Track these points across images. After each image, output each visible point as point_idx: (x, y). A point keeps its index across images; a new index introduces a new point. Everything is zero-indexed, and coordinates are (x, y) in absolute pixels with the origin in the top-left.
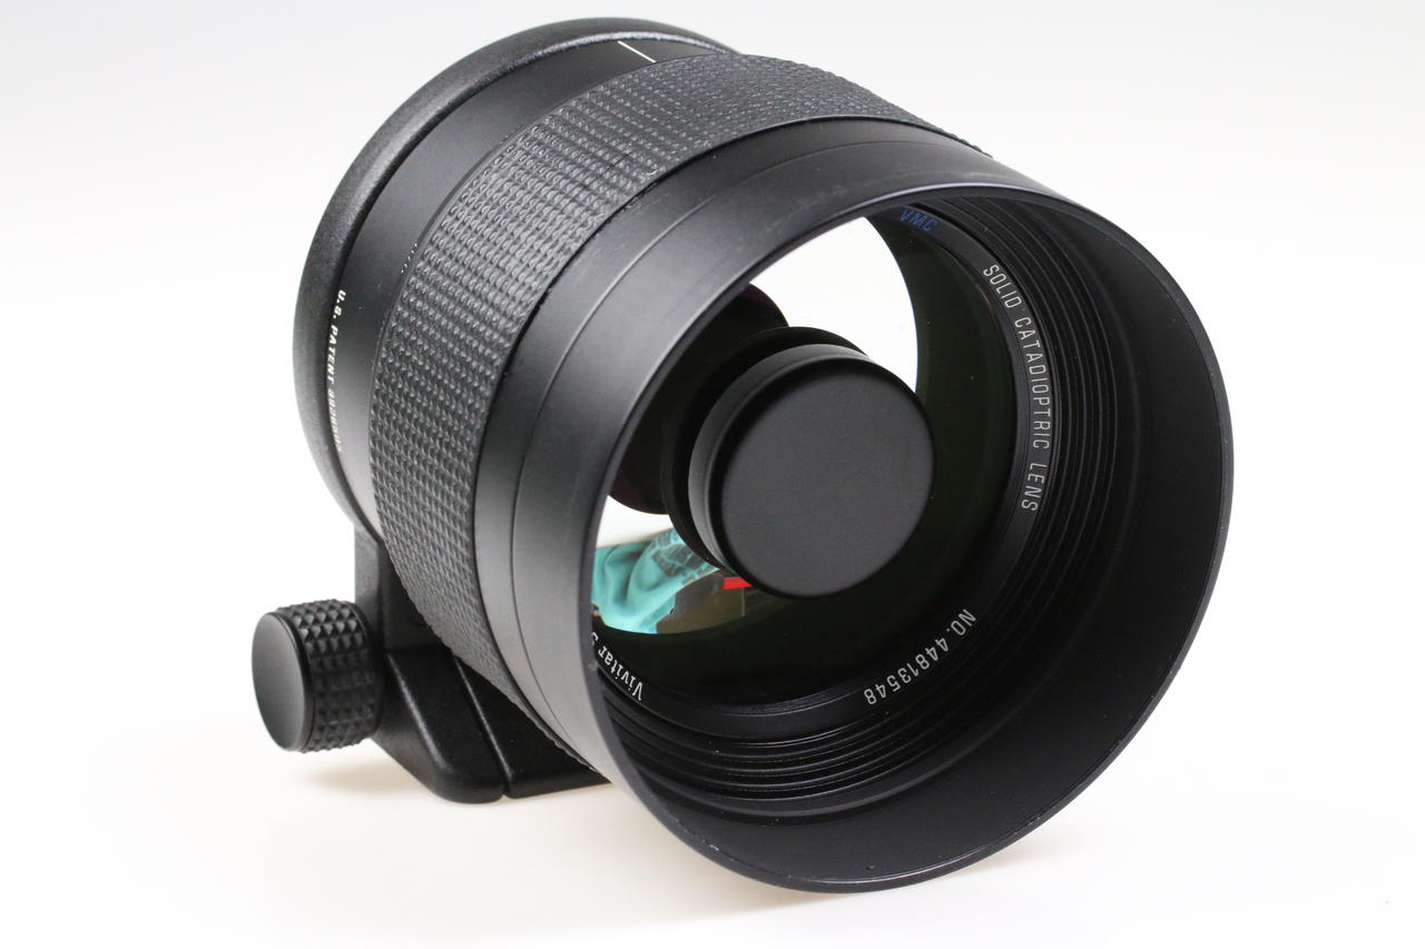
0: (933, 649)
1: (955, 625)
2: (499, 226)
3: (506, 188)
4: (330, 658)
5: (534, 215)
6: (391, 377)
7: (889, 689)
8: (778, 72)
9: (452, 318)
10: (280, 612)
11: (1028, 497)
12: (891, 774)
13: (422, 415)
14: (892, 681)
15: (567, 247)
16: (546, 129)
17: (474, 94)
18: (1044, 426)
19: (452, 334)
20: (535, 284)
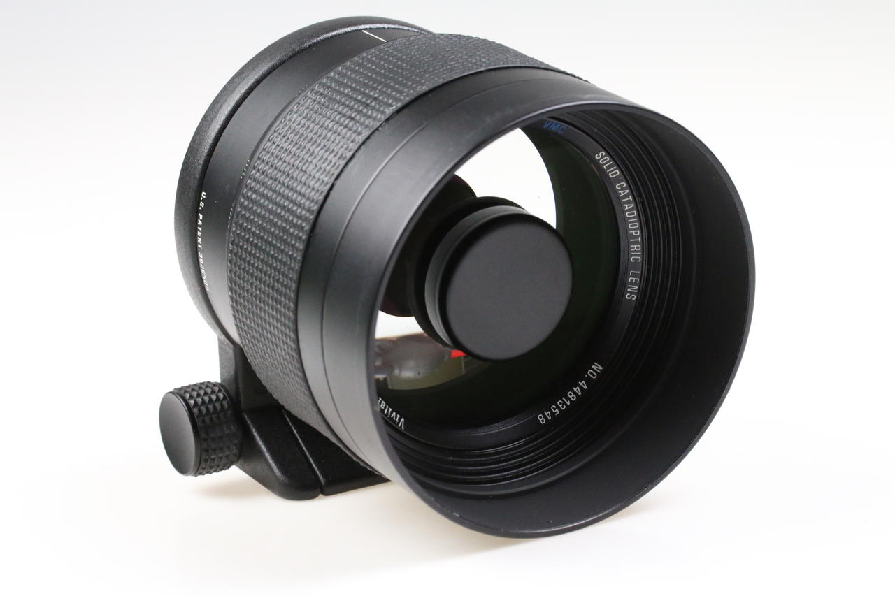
0: (578, 388)
1: (590, 372)
2: (301, 145)
3: (303, 122)
4: (209, 416)
5: (321, 138)
6: (239, 242)
7: (553, 414)
8: (462, 42)
9: (275, 203)
10: (177, 391)
11: (630, 292)
12: (558, 465)
13: (260, 263)
14: (554, 409)
15: (344, 156)
16: (324, 85)
17: (277, 67)
18: (636, 248)
19: (276, 213)
20: (326, 179)
